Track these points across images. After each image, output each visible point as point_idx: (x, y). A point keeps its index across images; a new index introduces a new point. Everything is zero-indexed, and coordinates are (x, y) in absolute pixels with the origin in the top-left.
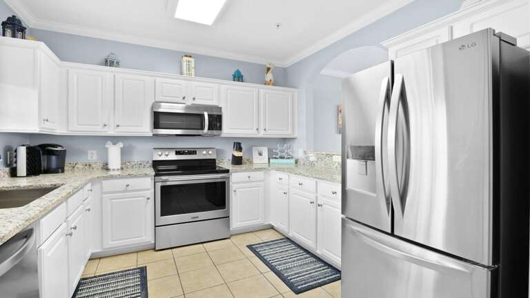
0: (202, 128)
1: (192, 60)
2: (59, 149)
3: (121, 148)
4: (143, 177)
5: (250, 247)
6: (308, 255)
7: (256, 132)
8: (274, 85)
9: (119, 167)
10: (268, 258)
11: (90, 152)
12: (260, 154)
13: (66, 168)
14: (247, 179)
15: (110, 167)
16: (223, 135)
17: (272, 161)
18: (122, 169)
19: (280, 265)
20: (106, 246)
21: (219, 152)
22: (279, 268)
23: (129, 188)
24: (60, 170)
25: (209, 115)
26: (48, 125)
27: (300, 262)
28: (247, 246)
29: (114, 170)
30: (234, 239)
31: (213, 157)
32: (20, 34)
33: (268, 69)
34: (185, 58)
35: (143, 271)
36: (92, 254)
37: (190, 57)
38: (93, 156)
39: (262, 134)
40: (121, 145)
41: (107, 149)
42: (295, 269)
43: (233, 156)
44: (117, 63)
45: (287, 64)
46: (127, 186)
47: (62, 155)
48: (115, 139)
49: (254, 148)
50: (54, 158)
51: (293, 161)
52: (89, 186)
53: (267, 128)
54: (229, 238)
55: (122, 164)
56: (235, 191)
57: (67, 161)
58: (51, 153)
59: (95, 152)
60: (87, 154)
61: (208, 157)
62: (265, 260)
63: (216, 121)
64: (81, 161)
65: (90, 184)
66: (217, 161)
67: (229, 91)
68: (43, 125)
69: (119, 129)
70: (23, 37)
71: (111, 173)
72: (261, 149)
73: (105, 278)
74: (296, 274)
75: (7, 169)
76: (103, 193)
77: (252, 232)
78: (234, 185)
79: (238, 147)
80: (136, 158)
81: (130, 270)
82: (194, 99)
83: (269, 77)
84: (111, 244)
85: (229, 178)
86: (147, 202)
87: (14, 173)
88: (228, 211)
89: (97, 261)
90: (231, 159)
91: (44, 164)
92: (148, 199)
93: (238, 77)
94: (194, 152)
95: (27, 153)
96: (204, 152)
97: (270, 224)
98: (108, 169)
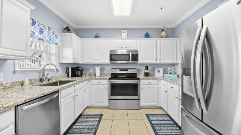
0: (129, 60)
1: (126, 31)
2: (81, 68)
3: (100, 68)
4: (104, 79)
5: (147, 115)
6: (175, 125)
7: (156, 61)
8: (165, 37)
9: (99, 75)
10: (153, 122)
11: (91, 69)
12: (159, 72)
13: (83, 75)
14: (149, 83)
15: (96, 75)
16: (138, 63)
17: (164, 75)
18: (100, 76)
19: (157, 126)
20: (92, 104)
21: (138, 70)
22: (156, 128)
23: (100, 83)
24: (81, 76)
25: (132, 54)
26: (76, 60)
27: (169, 128)
28: (146, 114)
29: (97, 76)
30: (141, 110)
31: (136, 72)
32: (69, 32)
33: (163, 30)
34: (123, 31)
35: (101, 115)
36: (88, 106)
37: (125, 30)
38: (91, 71)
39: (158, 62)
40: (100, 67)
41: (95, 68)
42: (164, 130)
43: (145, 72)
44: (99, 36)
45: (173, 26)
46: (99, 82)
47: (82, 71)
48: (98, 65)
49: (155, 69)
50: (79, 71)
51: (176, 76)
52: (86, 81)
53: (161, 59)
54: (139, 109)
55: (100, 74)
56: (142, 88)
57: (84, 73)
58: (79, 70)
59: (92, 69)
60: (90, 70)
61: (133, 72)
62: (151, 123)
63: (135, 57)
64: (88, 73)
65: (87, 81)
66: (137, 75)
67: (141, 43)
68: (74, 61)
69: (98, 61)
70: (70, 33)
71: (97, 77)
72: (159, 69)
73: (89, 115)
74: (164, 133)
75: (67, 75)
76: (91, 85)
77: (151, 108)
78: (142, 86)
79: (147, 68)
80: (106, 72)
81: (97, 114)
82: (126, 48)
83: (163, 33)
84: (94, 104)
85: (139, 82)
86: (106, 89)
87: (68, 76)
88: (139, 97)
89: (89, 109)
90: (144, 73)
91: (77, 73)
92: (106, 88)
93: (147, 36)
94: (127, 70)
95: (72, 70)
96: (131, 70)
97: (161, 106)
98: (95, 76)
